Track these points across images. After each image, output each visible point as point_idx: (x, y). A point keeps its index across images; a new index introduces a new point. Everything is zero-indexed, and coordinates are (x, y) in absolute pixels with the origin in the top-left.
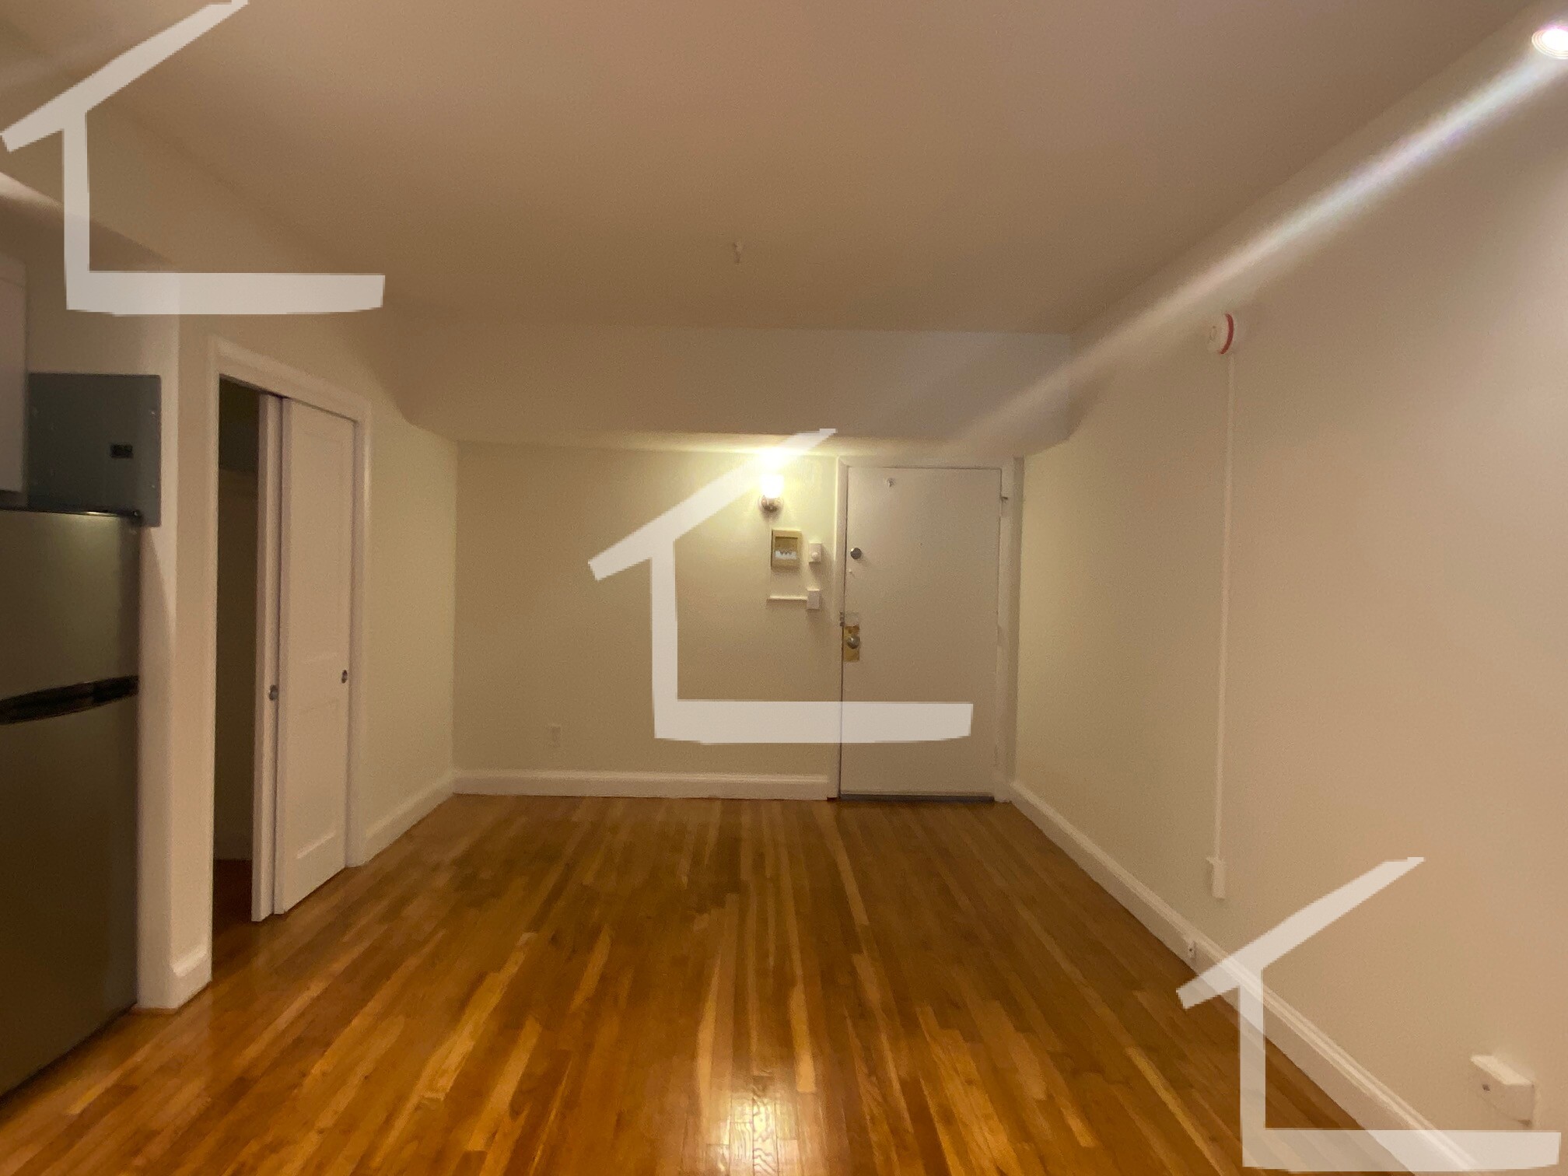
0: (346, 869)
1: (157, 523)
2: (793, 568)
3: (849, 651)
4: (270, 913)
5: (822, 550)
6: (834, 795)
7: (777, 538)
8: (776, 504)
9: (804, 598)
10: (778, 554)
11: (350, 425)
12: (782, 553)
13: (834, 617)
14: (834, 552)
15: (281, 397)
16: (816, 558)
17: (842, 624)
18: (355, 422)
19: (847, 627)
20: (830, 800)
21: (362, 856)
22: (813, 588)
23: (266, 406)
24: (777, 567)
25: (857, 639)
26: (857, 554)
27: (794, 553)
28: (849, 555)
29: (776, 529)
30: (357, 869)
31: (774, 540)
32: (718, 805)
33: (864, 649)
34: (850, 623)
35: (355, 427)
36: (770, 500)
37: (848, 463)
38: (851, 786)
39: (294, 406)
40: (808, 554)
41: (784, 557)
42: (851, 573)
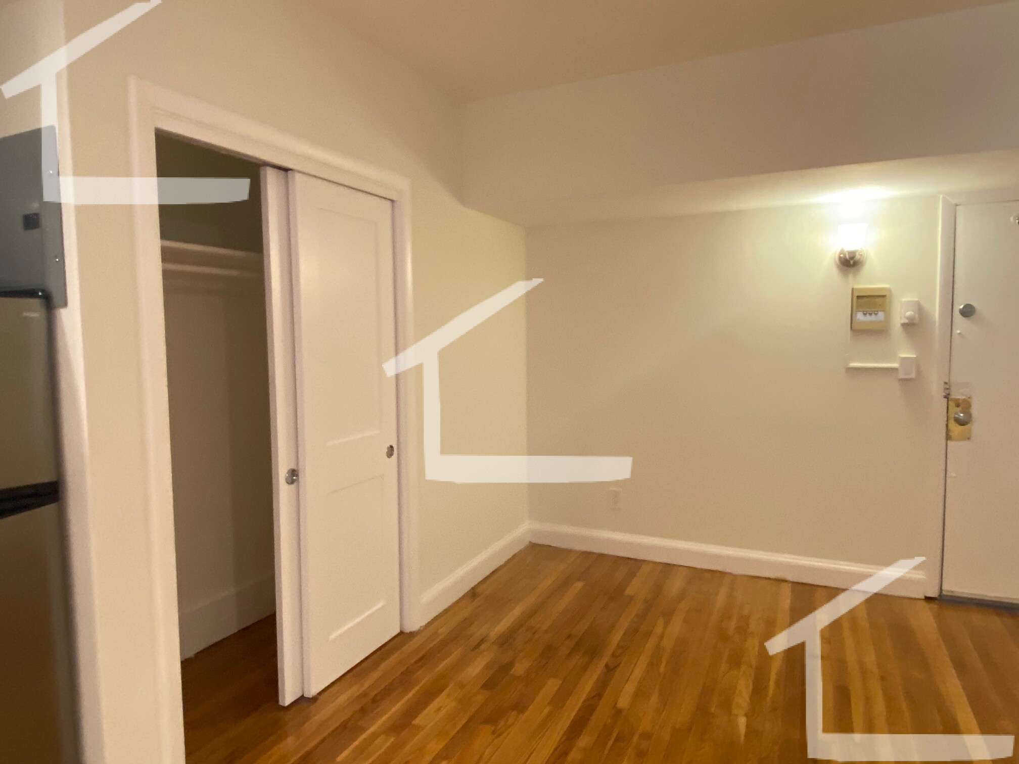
0: (401, 633)
1: (65, 304)
2: (880, 332)
3: (955, 428)
4: (301, 695)
5: (920, 309)
6: (933, 593)
7: (858, 297)
8: (858, 257)
9: (895, 365)
10: (860, 316)
11: (388, 204)
12: (865, 314)
13: (936, 390)
14: (936, 310)
15: (286, 170)
16: (911, 319)
17: (947, 397)
18: (392, 201)
19: (952, 400)
20: (928, 599)
21: (416, 621)
22: (907, 354)
23: (266, 177)
24: (856, 330)
25: (969, 415)
26: (968, 312)
27: (881, 315)
28: (957, 313)
29: (856, 287)
30: (412, 635)
31: (855, 298)
32: (786, 591)
33: (976, 427)
34: (957, 395)
35: (393, 206)
36: (850, 253)
37: (954, 202)
38: (956, 586)
39: (298, 178)
40: (900, 313)
41: (868, 318)
42: (959, 334)
